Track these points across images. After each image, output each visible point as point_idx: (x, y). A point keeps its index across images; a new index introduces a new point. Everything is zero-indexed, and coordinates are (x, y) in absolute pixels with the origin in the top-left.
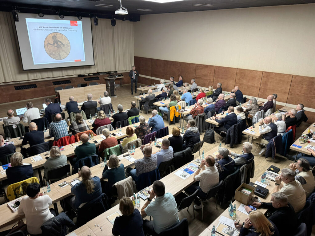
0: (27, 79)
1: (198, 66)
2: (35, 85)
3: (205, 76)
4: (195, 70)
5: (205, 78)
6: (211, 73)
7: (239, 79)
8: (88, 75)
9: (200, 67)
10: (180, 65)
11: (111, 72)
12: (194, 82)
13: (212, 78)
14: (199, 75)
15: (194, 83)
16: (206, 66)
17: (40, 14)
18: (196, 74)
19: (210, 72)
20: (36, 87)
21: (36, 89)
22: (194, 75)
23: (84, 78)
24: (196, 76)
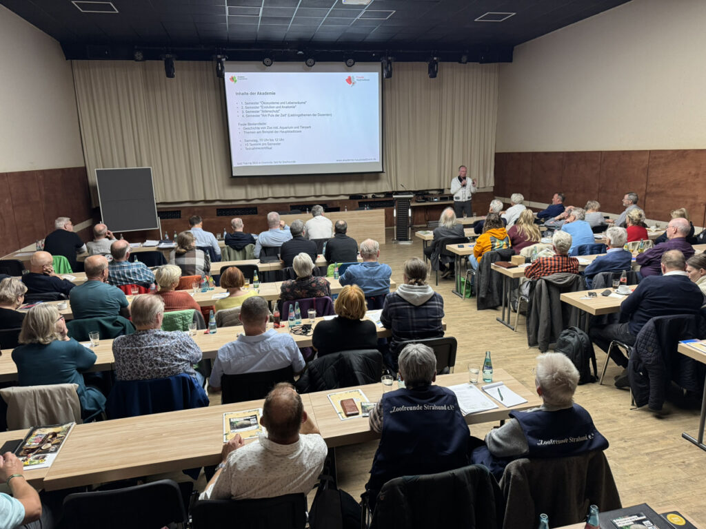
0: (244, 197)
1: (655, 158)
2: (256, 208)
3: (677, 185)
4: (647, 170)
5: (678, 192)
6: (697, 175)
8: (373, 197)
9: (663, 161)
10: (604, 160)
11: (430, 192)
12: (635, 203)
14: (659, 186)
15: (634, 206)
16: (682, 154)
17: (267, 60)
18: (650, 183)
19: (694, 171)
20: (256, 213)
21: (255, 217)
22: (644, 185)
23: (359, 203)
24: (648, 191)
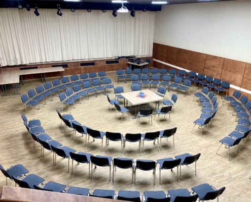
2: (67, 65)
4: (205, 60)
5: (214, 69)
7: (248, 74)
9: (210, 58)
13: (220, 70)
14: (208, 66)
16: (216, 57)
18: (206, 64)
19: (219, 63)
21: (67, 68)
23: (106, 62)
